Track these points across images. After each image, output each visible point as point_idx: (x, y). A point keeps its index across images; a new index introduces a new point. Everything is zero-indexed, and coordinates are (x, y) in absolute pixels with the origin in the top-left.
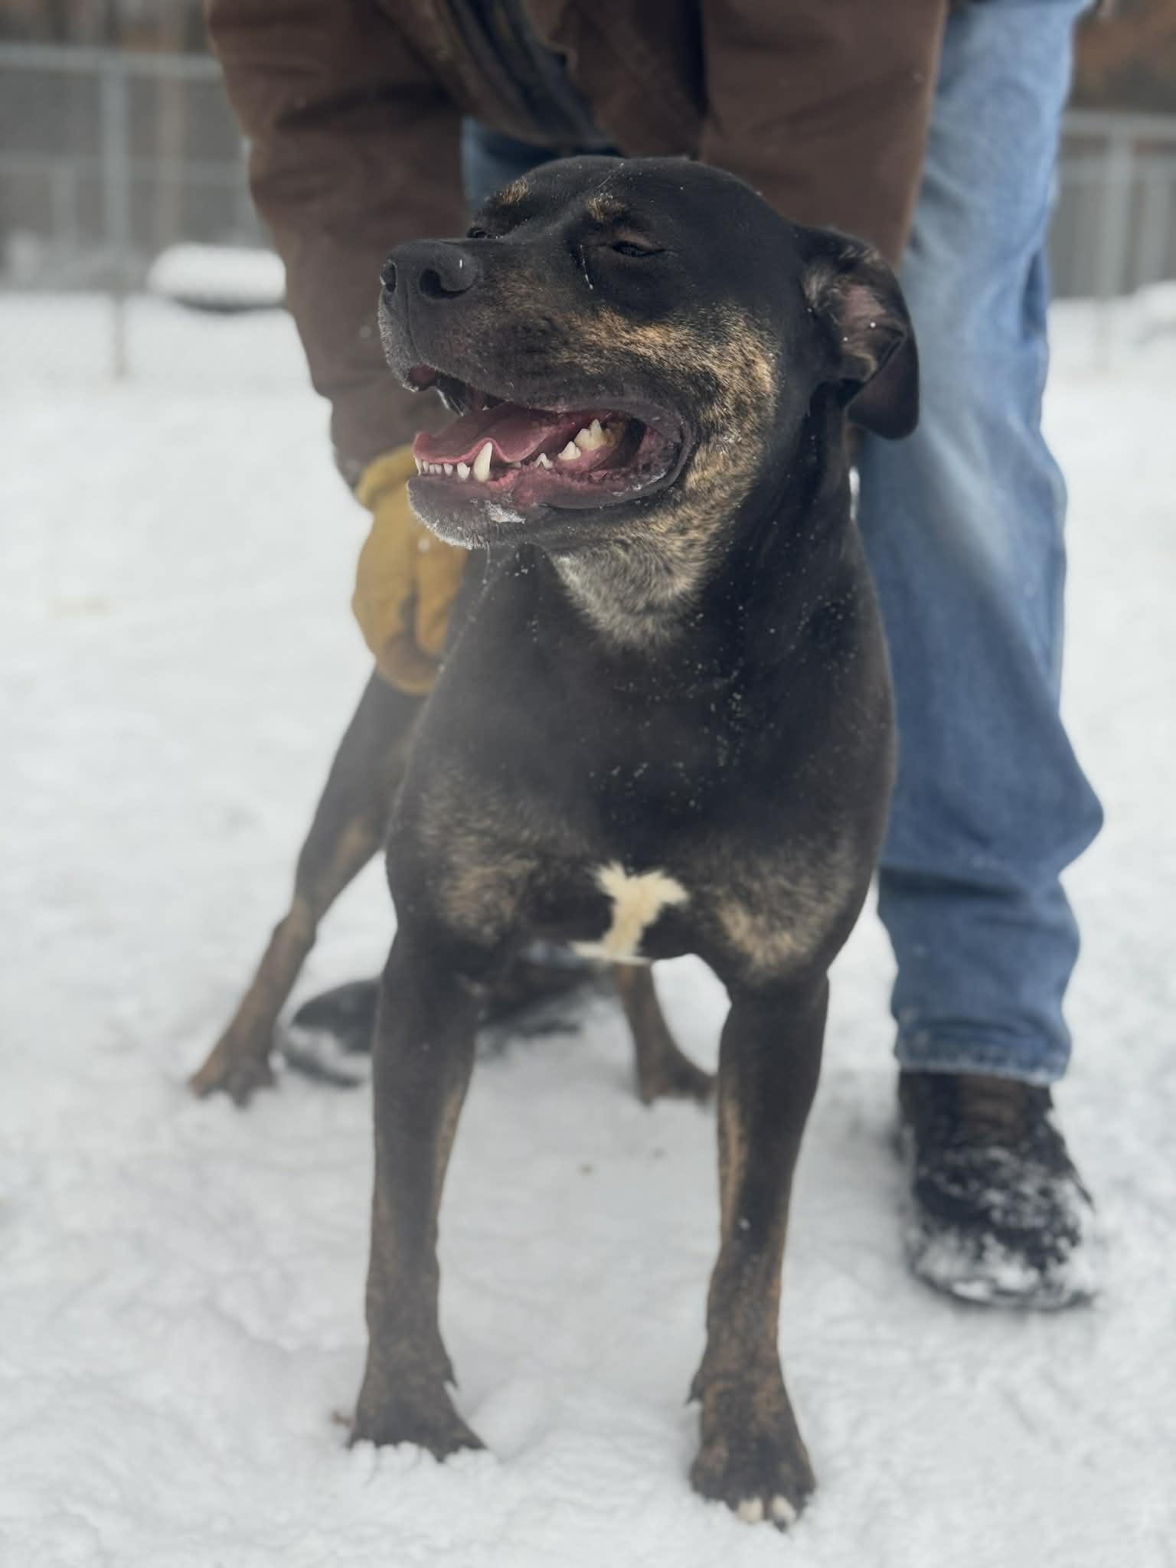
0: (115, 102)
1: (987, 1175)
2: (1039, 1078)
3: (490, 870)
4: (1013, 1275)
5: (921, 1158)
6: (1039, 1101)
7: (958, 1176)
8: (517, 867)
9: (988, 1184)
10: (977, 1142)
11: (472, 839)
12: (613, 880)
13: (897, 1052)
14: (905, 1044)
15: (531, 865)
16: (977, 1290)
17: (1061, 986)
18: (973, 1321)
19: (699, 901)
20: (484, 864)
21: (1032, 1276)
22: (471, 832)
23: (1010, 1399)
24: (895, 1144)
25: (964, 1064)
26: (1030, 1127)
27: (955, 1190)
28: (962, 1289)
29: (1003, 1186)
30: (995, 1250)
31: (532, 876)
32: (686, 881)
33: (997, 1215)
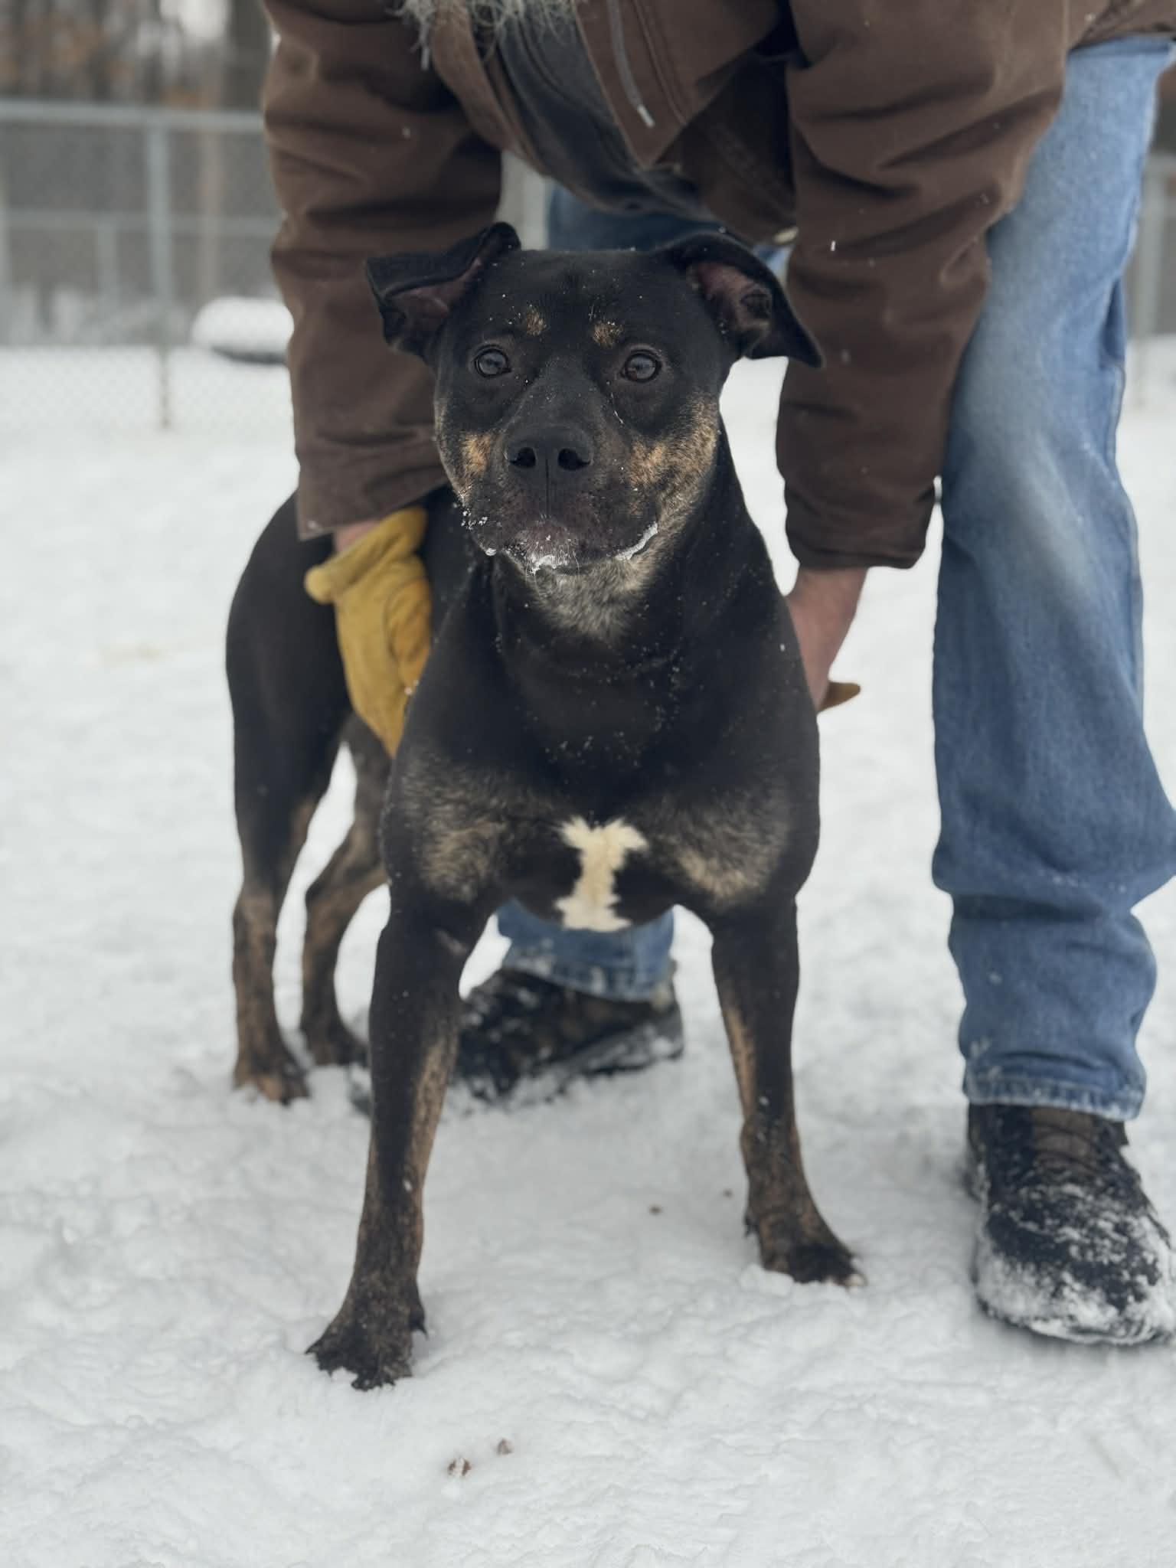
0: (158, 157)
1: (1063, 1211)
2: (1113, 1113)
3: (465, 833)
4: (1092, 1311)
5: (994, 1195)
6: (1113, 1136)
7: (1032, 1213)
8: (490, 829)
9: (1064, 1221)
10: (1051, 1177)
11: (448, 807)
12: (577, 833)
13: (965, 1087)
14: (975, 1077)
15: (502, 827)
16: (1055, 1328)
17: (1136, 1021)
18: (1051, 1362)
19: (657, 847)
20: (460, 828)
21: (1112, 1311)
22: (448, 801)
23: (1094, 1440)
24: (967, 1182)
25: (1039, 1098)
26: (1106, 1162)
27: (1032, 1227)
28: (1038, 1327)
29: (1080, 1222)
30: (1073, 1288)
31: (502, 837)
32: (643, 829)
33: (1074, 1251)
